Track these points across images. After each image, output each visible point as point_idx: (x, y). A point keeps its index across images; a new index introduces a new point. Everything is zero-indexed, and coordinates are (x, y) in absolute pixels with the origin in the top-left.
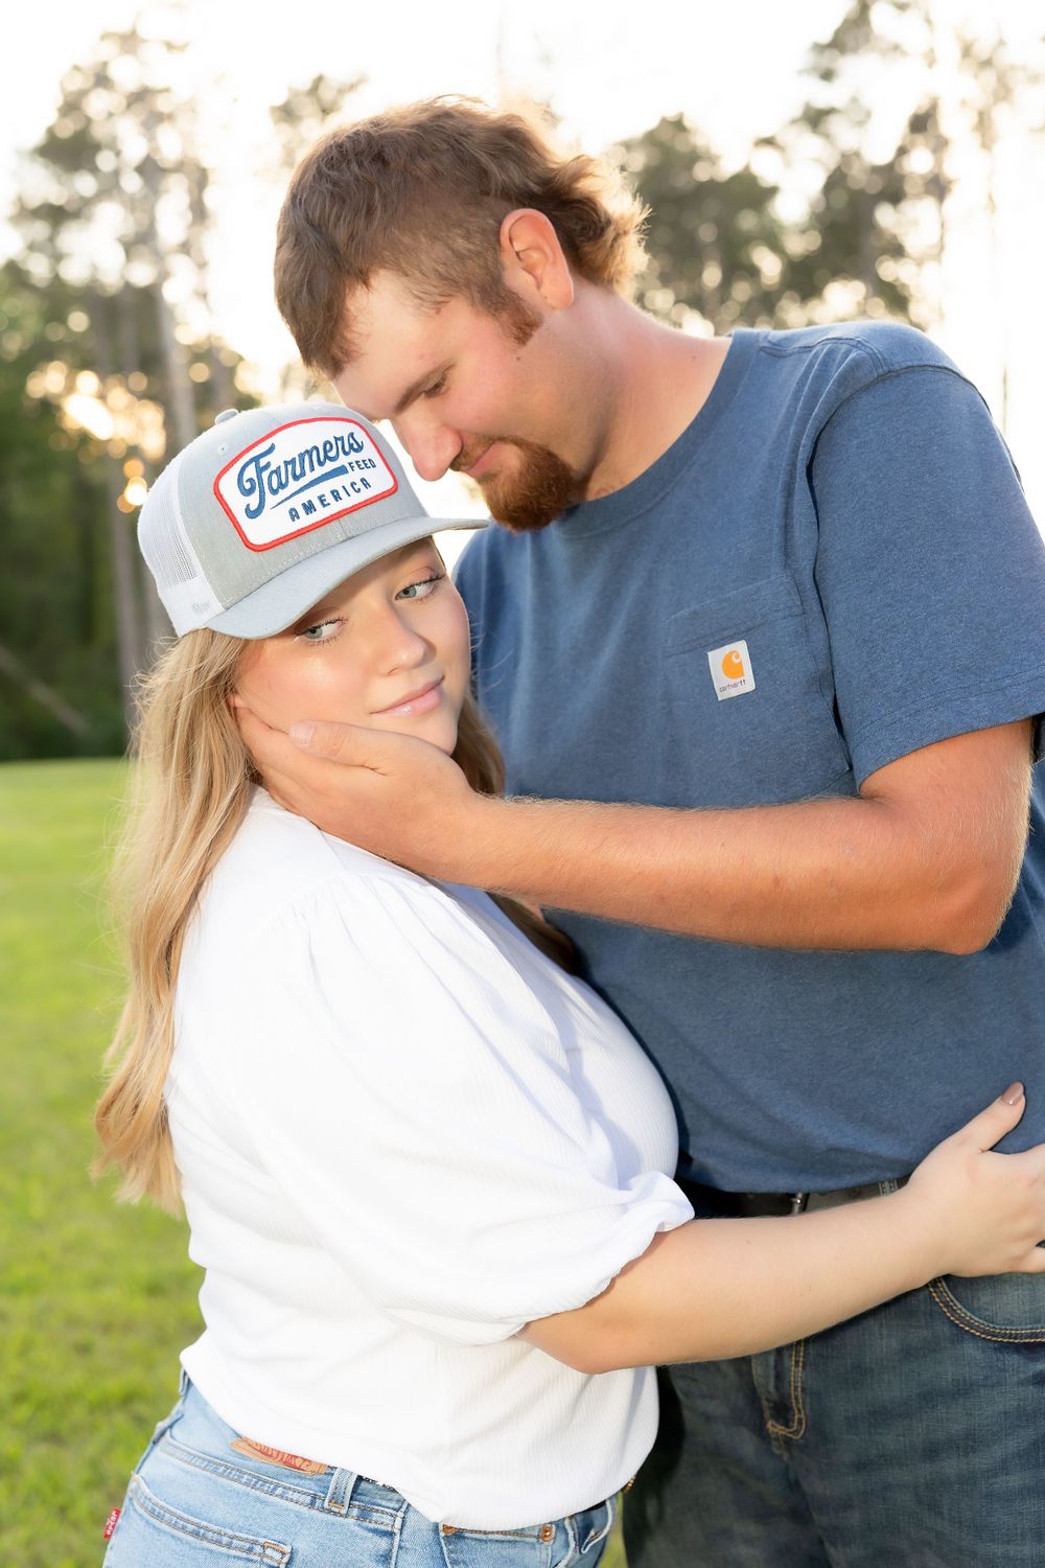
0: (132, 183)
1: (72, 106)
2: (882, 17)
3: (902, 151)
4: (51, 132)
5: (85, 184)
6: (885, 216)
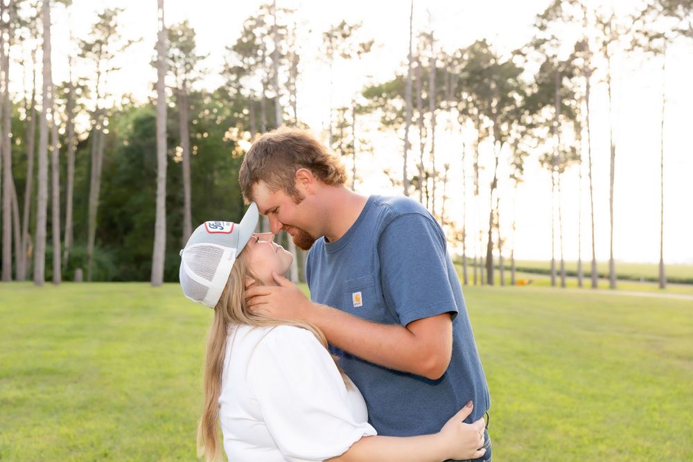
0: (269, 61)
1: (248, 32)
2: (565, 5)
3: (573, 57)
4: (240, 41)
5: (252, 61)
6: (566, 81)
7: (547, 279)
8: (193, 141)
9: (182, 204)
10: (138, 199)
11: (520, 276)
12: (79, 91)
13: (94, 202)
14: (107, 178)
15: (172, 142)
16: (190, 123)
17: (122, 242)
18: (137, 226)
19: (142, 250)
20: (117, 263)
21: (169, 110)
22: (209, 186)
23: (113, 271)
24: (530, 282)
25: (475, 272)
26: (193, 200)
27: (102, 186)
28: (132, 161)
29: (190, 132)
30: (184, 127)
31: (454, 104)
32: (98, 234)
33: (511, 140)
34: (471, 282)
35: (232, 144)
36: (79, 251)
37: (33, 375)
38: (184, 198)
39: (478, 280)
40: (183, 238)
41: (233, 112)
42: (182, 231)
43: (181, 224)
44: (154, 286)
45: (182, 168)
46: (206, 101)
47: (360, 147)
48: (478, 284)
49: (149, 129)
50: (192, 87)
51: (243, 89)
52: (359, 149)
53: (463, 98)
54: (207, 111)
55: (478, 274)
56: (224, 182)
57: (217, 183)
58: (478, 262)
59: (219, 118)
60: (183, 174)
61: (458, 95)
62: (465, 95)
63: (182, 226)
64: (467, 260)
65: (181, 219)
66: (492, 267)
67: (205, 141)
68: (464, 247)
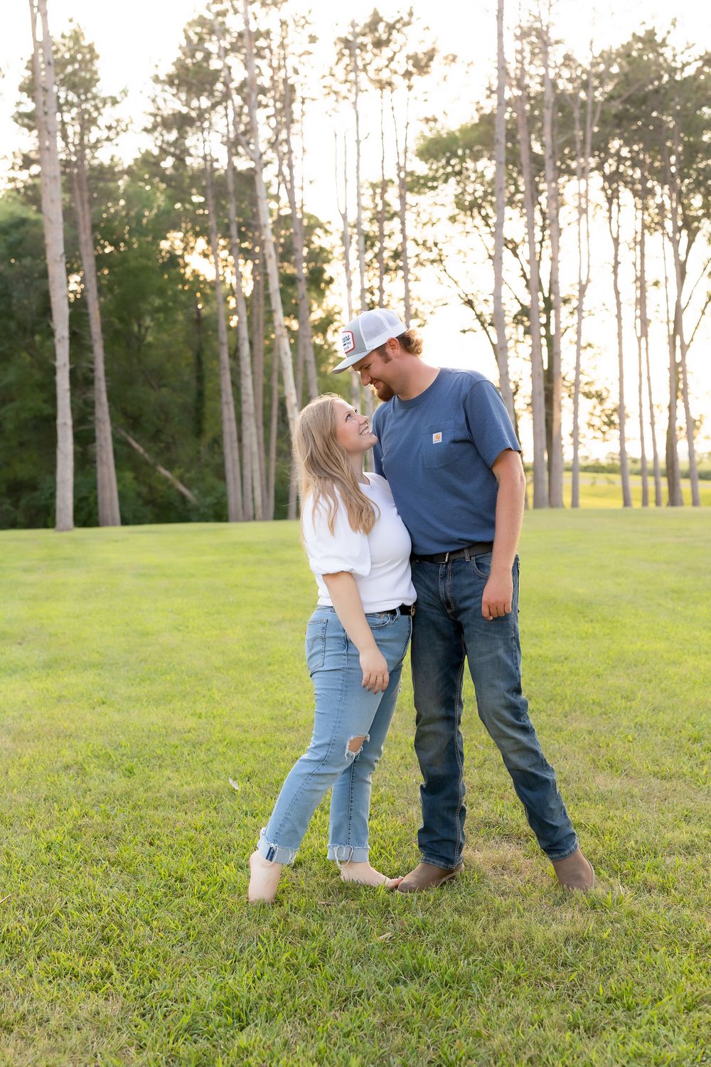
8: (101, 261)
16: (95, 227)
22: (136, 346)
25: (644, 484)
26: (107, 373)
29: (96, 243)
30: (85, 236)
31: (593, 162)
34: (636, 504)
35: (174, 261)
38: (92, 371)
39: (652, 497)
40: (97, 443)
41: (173, 199)
42: (93, 431)
43: (90, 418)
44: (62, 530)
45: (87, 315)
46: (121, 183)
47: (417, 256)
48: (652, 505)
49: (20, 242)
50: (93, 158)
51: (190, 155)
52: (416, 259)
53: (613, 151)
54: (122, 202)
55: (651, 488)
56: (165, 337)
57: (150, 339)
58: (650, 466)
59: (147, 213)
60: (89, 326)
61: (602, 145)
62: (615, 144)
63: (92, 422)
64: (629, 462)
65: (89, 410)
66: (678, 475)
67: (124, 259)
68: (622, 440)
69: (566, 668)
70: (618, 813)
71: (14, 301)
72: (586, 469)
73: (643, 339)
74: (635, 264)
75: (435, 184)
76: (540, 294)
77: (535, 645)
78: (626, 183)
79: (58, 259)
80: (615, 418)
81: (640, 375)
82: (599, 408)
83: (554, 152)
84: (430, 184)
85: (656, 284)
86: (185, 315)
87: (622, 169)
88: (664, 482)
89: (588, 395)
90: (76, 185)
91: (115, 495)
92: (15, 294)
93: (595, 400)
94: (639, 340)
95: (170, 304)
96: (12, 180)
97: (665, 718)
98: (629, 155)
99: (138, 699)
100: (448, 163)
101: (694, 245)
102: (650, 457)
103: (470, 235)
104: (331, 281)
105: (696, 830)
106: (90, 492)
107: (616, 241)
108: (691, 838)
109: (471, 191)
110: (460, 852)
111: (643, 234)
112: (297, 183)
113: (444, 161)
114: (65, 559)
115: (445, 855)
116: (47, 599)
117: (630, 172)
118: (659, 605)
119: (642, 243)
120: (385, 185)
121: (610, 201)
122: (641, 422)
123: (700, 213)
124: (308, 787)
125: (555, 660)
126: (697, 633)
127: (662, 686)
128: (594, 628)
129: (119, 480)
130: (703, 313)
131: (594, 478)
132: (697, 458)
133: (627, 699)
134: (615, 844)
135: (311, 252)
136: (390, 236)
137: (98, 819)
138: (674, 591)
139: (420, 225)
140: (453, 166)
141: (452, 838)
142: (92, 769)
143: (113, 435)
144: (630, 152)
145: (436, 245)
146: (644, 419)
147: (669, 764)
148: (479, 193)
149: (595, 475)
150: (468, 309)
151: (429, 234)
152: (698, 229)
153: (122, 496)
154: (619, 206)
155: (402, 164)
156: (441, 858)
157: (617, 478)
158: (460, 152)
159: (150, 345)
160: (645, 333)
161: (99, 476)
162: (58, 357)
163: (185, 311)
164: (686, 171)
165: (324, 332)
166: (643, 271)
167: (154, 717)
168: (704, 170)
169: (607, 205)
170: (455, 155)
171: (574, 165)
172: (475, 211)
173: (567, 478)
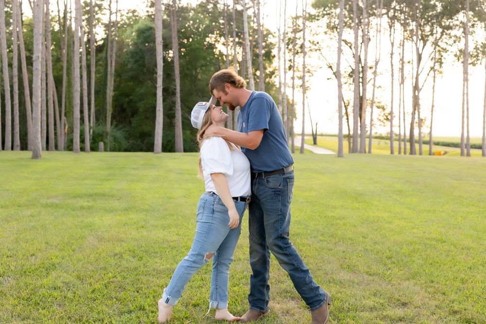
7: (458, 150)
8: (181, 45)
9: (174, 94)
10: (140, 90)
11: (436, 149)
12: (97, 9)
13: (110, 93)
14: (118, 74)
15: (166, 47)
16: (179, 31)
17: (130, 123)
18: (141, 110)
19: (146, 129)
20: (127, 138)
21: (164, 21)
22: (194, 80)
23: (125, 143)
24: (446, 153)
25: (400, 145)
26: (181, 90)
27: (115, 81)
28: (136, 62)
29: (179, 38)
30: (174, 35)
31: (384, 11)
32: (113, 117)
33: (431, 39)
34: (396, 153)
35: (211, 46)
36: (100, 129)
37: (93, 196)
38: (175, 89)
39: (402, 150)
40: (176, 119)
41: (212, 21)
42: (175, 114)
43: (174, 108)
44: (156, 153)
45: (173, 66)
46: (191, 14)
47: (310, 47)
48: (402, 154)
49: (149, 36)
50: (180, 3)
51: (218, 3)
52: (310, 49)
53: (393, 7)
54: (191, 22)
55: (403, 146)
56: (205, 76)
57: (199, 77)
58: (402, 137)
59: (201, 27)
60: (174, 71)
61: (388, 4)
62: (394, 4)
63: (174, 110)
64: (394, 135)
65: (174, 105)
66: (414, 142)
67: (190, 45)
68: (391, 126)
69: (341, 223)
70: (345, 290)
71: (146, 60)
72: (376, 138)
73: (402, 85)
74: (400, 54)
75: (319, 18)
76: (360, 65)
77: (332, 211)
78: (398, 20)
79: (160, 43)
80: (389, 117)
81: (400, 100)
82: (383, 113)
83: (367, 6)
84: (317, 18)
85: (409, 62)
86: (214, 68)
87: (396, 14)
88: (408, 144)
89: (378, 107)
90: (171, 14)
91: (182, 140)
92: (146, 57)
93: (381, 110)
94: (400, 85)
95: (208, 64)
96: (148, 12)
97: (378, 247)
98: (399, 9)
99: (157, 226)
100: (324, 10)
101: (425, 47)
102: (402, 134)
103: (332, 40)
104: (274, 56)
105: (377, 300)
106: (172, 138)
107: (392, 44)
108: (374, 304)
109: (333, 22)
110: (267, 305)
111: (404, 42)
112: (261, 16)
113: (323, 8)
114: (152, 165)
115: (259, 306)
116: (138, 181)
117: (400, 15)
118: (390, 197)
119: (403, 46)
120: (297, 18)
121: (391, 27)
122: (400, 119)
123: (429, 33)
124: (186, 272)
125: (339, 219)
126: (403, 210)
127: (381, 232)
128: (359, 205)
129: (184, 134)
130: (428, 75)
131: (379, 142)
132: (422, 135)
133: (364, 237)
134: (339, 304)
135: (266, 45)
136: (299, 39)
137: (119, 278)
138: (398, 191)
139: (312, 35)
140: (326, 11)
141: (263, 298)
142: (126, 257)
143: (182, 116)
144: (400, 7)
145: (318, 43)
146: (401, 118)
147: (374, 268)
148: (336, 23)
149: (379, 140)
150: (330, 69)
151: (316, 39)
152: (427, 40)
153: (185, 141)
154: (394, 29)
155: (304, 10)
156: (258, 307)
157: (388, 142)
158: (329, 5)
159: (199, 80)
160: (402, 82)
161: (176, 132)
162: (158, 83)
163: (215, 66)
164: (423, 16)
165: (271, 77)
166: (403, 57)
167: (160, 234)
168: (431, 16)
169: (389, 29)
170: (327, 6)
171: (376, 11)
172: (335, 30)
173: (367, 140)
